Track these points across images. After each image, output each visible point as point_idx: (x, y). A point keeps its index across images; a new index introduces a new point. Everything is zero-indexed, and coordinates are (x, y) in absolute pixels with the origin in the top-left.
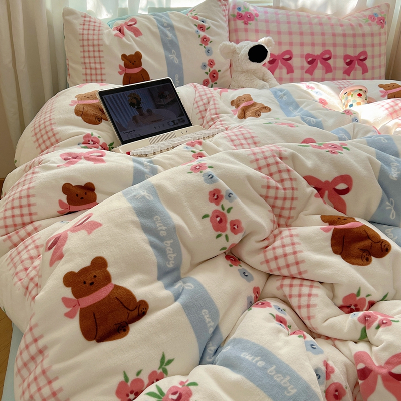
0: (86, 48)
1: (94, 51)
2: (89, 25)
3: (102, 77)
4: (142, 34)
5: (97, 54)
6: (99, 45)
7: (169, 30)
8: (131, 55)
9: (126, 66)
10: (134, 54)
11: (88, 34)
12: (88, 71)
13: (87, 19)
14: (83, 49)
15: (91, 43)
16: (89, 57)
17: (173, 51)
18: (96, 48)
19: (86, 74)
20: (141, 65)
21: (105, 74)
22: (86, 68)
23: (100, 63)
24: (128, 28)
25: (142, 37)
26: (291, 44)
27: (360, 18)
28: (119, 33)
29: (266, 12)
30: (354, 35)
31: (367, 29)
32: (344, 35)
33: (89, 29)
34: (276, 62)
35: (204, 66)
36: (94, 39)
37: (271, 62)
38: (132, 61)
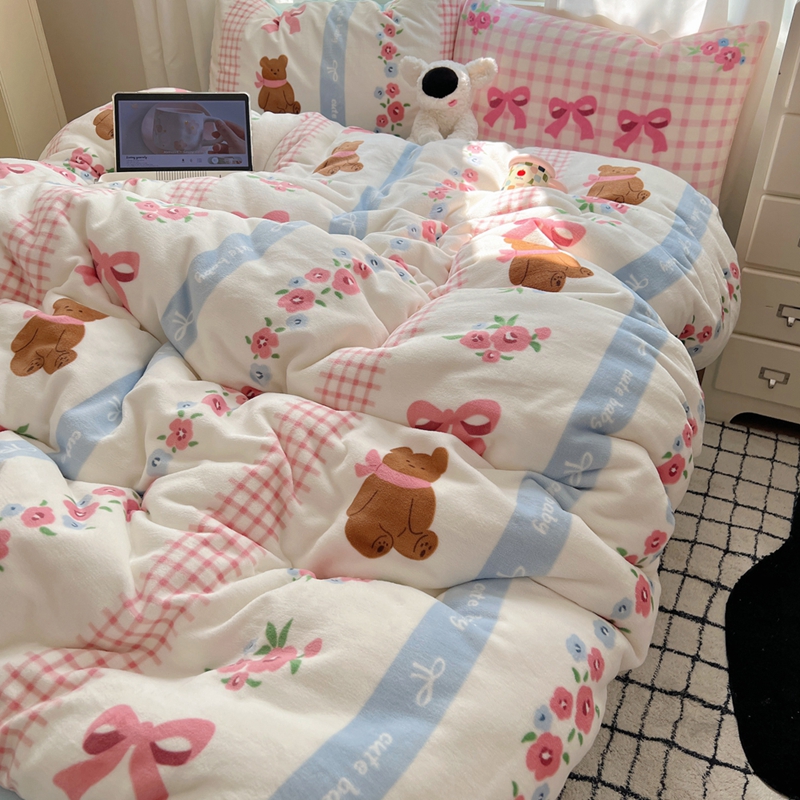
0: (225, 43)
1: (232, 48)
2: (240, 9)
5: (233, 52)
6: (238, 39)
7: (340, 29)
8: (273, 60)
9: (265, 75)
10: (277, 58)
11: (232, 22)
15: (231, 35)
16: (226, 56)
18: (234, 44)
20: (285, 77)
24: (287, 20)
25: (298, 34)
26: (531, 76)
27: (684, 46)
28: (271, 25)
29: (514, 17)
30: (650, 76)
31: (684, 67)
32: (629, 73)
33: (236, 15)
34: (501, 105)
35: (380, 92)
36: (235, 30)
37: (494, 104)
38: (274, 69)
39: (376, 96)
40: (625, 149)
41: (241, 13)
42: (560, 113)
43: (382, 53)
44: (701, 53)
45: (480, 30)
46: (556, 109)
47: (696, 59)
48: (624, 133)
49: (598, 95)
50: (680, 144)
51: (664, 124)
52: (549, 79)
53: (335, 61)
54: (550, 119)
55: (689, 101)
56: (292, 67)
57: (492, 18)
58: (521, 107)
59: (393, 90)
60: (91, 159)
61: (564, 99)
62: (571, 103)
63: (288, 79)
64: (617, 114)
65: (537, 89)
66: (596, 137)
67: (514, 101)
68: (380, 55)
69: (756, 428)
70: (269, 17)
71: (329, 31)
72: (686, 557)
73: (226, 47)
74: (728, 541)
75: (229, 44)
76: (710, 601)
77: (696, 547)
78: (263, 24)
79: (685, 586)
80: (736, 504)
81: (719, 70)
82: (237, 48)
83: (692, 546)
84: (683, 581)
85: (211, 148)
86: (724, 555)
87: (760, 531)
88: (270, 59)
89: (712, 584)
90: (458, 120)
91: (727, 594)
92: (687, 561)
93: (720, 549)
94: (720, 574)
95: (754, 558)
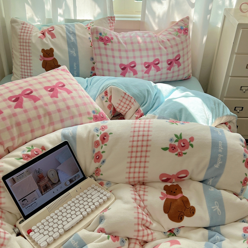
0: (22, 44)
1: (26, 46)
2: (25, 30)
3: (30, 61)
4: (55, 37)
5: (27, 48)
6: (29, 43)
7: (73, 36)
8: (47, 50)
9: (44, 56)
10: (49, 49)
11: (23, 36)
12: (23, 57)
13: (25, 26)
14: (20, 44)
15: (24, 41)
16: (23, 49)
17: (73, 49)
18: (27, 44)
19: (21, 59)
20: (53, 56)
21: (32, 60)
22: (21, 55)
23: (29, 53)
24: (48, 33)
25: (55, 39)
28: (42, 36)
36: (26, 39)
38: (48, 53)
39: (91, 60)
41: (26, 31)
56: (56, 52)
63: (55, 57)
68: (91, 45)
71: (68, 37)
75: (24, 45)
78: (38, 36)
82: (29, 46)
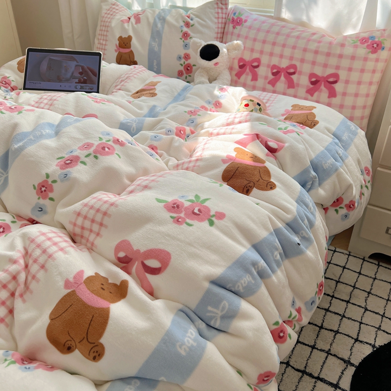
2: (111, 11)
4: (140, 23)
5: (105, 33)
6: (108, 26)
7: (161, 23)
8: (125, 38)
9: (120, 46)
10: (127, 37)
11: (106, 17)
15: (105, 24)
16: (101, 35)
18: (106, 29)
20: (130, 47)
24: (135, 17)
25: (139, 25)
26: (262, 52)
27: (349, 39)
28: (126, 20)
29: (255, 20)
30: (328, 54)
31: (348, 51)
32: (316, 52)
33: (109, 14)
34: (245, 68)
35: (180, 58)
36: (107, 22)
37: (241, 67)
38: (125, 42)
39: (177, 59)
40: (312, 95)
42: (277, 73)
43: (182, 37)
44: (358, 43)
45: (237, 27)
46: (275, 71)
47: (356, 47)
48: (312, 86)
49: (298, 64)
50: (344, 94)
51: (335, 82)
52: (271, 54)
53: (157, 40)
54: (271, 77)
55: (350, 69)
56: (134, 42)
57: (243, 21)
58: (256, 69)
59: (187, 57)
60: (11, 83)
61: (279, 66)
62: (283, 68)
64: (308, 75)
65: (265, 60)
66: (296, 87)
67: (252, 65)
68: (181, 37)
69: (384, 263)
70: (126, 16)
71: (155, 24)
72: (331, 341)
73: (102, 30)
74: (359, 333)
75: (104, 29)
76: (342, 373)
77: (338, 336)
78: (122, 19)
79: (327, 361)
80: (366, 309)
81: (369, 53)
82: (107, 31)
83: (335, 335)
84: (327, 357)
85: (77, 80)
86: (355, 342)
87: (379, 329)
88: (123, 37)
89: (345, 361)
90: (219, 74)
91: (354, 369)
92: (331, 345)
93: (352, 338)
94: (351, 355)
95: (374, 346)
